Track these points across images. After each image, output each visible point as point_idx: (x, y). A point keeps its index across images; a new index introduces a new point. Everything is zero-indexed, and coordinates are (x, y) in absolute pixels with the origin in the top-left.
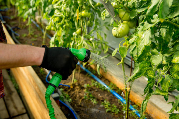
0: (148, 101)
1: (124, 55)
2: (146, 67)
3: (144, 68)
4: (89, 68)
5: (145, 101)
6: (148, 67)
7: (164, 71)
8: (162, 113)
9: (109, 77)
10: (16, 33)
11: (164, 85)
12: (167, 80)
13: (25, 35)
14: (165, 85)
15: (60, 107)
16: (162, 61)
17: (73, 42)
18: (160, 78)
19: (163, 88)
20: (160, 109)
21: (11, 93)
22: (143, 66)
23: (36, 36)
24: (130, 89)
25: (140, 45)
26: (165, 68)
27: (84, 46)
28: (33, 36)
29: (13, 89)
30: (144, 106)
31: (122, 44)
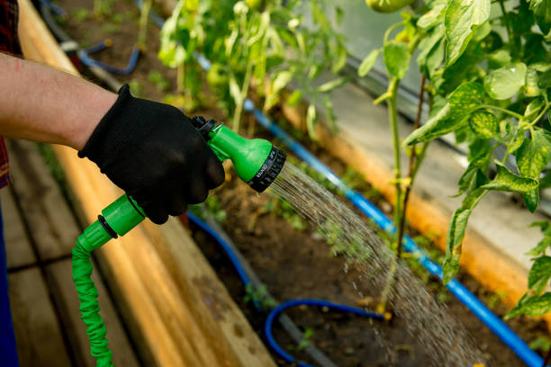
0: (470, 212)
1: (397, 72)
2: (472, 102)
3: (463, 105)
4: (282, 122)
5: (459, 212)
6: (478, 104)
7: (530, 119)
8: (502, 264)
9: (343, 152)
10: (55, 6)
11: (527, 161)
12: (539, 146)
13: (83, 14)
14: (530, 161)
15: (190, 232)
16: (523, 89)
17: (234, 35)
18: (513, 139)
19: (525, 170)
20: (498, 252)
21: (40, 191)
22: (462, 99)
23: (119, 18)
24: (411, 183)
25: (456, 28)
26: (531, 109)
27: (269, 45)
28: (107, 18)
29: (47, 180)
30: (457, 227)
31: (392, 36)
